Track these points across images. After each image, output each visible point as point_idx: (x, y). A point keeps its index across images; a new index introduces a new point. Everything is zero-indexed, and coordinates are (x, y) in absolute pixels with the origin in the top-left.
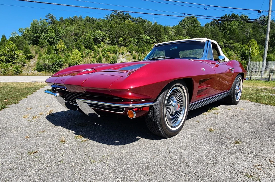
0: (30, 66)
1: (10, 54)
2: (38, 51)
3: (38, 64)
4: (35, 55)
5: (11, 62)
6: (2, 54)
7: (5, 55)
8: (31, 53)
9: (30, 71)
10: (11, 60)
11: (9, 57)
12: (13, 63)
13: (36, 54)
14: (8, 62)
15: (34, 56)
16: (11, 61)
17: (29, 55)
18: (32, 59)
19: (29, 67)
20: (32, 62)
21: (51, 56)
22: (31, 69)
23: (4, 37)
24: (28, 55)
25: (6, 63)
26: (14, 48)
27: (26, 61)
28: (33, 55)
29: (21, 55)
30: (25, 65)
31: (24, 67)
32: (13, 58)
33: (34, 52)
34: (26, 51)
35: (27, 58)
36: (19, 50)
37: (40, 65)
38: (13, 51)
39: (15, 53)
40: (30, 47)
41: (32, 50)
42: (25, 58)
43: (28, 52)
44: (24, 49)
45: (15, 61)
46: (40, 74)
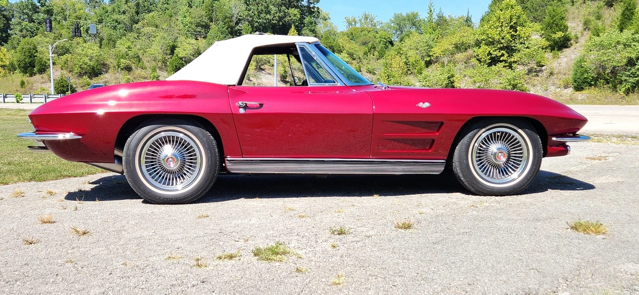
0: (555, 71)
1: (503, 39)
2: (592, 18)
3: (580, 64)
4: (579, 35)
5: (501, 61)
6: (483, 40)
7: (491, 43)
8: (566, 28)
9: (553, 88)
10: (503, 55)
11: (501, 49)
12: (507, 64)
13: (585, 29)
14: (494, 61)
15: (577, 38)
16: (501, 59)
17: (560, 34)
18: (566, 47)
19: (551, 74)
20: (565, 59)
21: (627, 34)
22: (556, 81)
24: (554, 36)
25: (490, 65)
26: (519, 17)
27: (548, 55)
28: (573, 35)
29: (535, 38)
30: (544, 68)
31: (538, 75)
32: (510, 50)
33: (578, 25)
34: (553, 23)
35: (550, 46)
36: (532, 21)
37: (583, 67)
38: (511, 27)
39: (518, 32)
40: (572, 9)
41: (574, 18)
42: (546, 48)
43: (557, 25)
44: (546, 17)
45: (512, 60)
46: (580, 98)
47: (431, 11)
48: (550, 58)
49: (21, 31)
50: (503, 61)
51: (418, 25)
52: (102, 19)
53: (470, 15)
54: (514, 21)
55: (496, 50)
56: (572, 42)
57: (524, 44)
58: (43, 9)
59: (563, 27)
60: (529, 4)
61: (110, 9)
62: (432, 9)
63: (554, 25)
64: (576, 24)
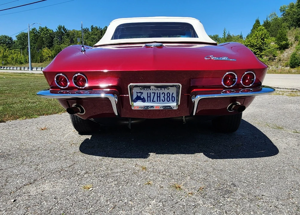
0: (282, 59)
1: (258, 44)
2: (299, 35)
3: (294, 55)
4: (293, 43)
6: (249, 45)
7: (252, 46)
8: (287, 39)
9: (280, 67)
10: (257, 52)
11: (257, 49)
13: (296, 40)
15: (292, 44)
16: (257, 53)
17: (284, 42)
18: (287, 48)
19: (280, 60)
20: (286, 54)
22: (282, 64)
23: (258, 22)
24: (281, 43)
26: (265, 34)
27: (278, 52)
28: (290, 43)
29: (272, 44)
30: (276, 58)
31: (273, 61)
32: (261, 49)
33: (292, 38)
34: (281, 37)
35: (279, 48)
36: (271, 37)
37: (295, 57)
38: (262, 39)
39: (265, 41)
40: (290, 31)
41: (290, 35)
42: (278, 49)
43: (283, 38)
44: (278, 35)
45: (262, 54)
46: (293, 71)
47: (225, 33)
48: (279, 53)
49: (57, 43)
50: (257, 54)
51: (218, 40)
52: (88, 38)
53: (242, 34)
54: (263, 36)
55: (254, 49)
56: (289, 46)
57: (268, 46)
58: (66, 34)
59: (286, 39)
60: (269, 29)
61: (91, 33)
62: (225, 32)
63: (282, 38)
64: (291, 38)
